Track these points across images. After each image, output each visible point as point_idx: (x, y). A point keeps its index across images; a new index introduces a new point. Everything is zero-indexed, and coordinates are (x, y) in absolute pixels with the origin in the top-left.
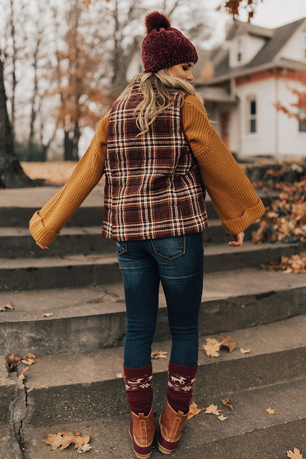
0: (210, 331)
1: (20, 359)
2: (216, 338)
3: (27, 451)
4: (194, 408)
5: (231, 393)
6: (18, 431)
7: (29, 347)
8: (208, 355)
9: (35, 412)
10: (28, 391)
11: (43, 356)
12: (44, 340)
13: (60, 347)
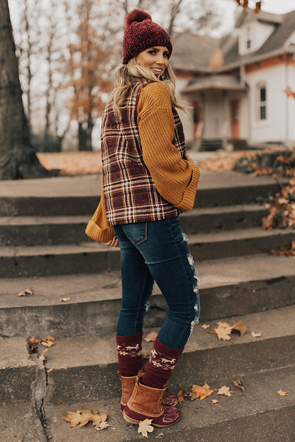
0: (221, 315)
1: (40, 341)
2: (227, 322)
3: (48, 427)
4: (206, 389)
5: (242, 375)
6: (39, 409)
7: (49, 329)
8: (220, 338)
9: (55, 391)
10: (48, 372)
11: (62, 338)
12: (62, 323)
13: (77, 330)
